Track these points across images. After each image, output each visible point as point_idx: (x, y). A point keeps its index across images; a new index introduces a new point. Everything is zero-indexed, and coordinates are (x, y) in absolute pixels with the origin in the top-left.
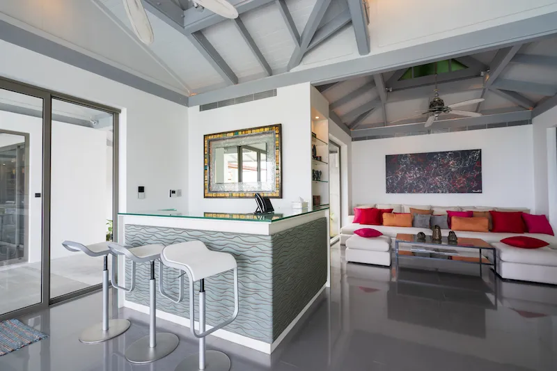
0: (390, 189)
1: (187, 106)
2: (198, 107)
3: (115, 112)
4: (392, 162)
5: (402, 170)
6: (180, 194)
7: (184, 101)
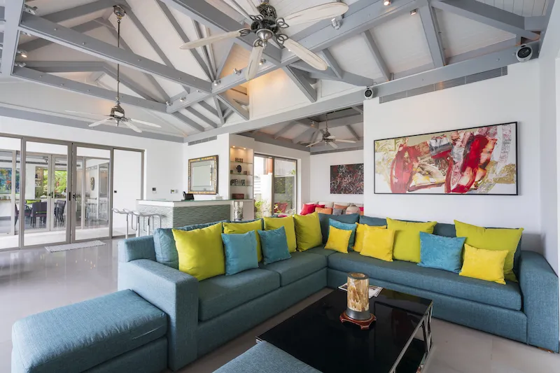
0: (333, 191)
1: (183, 142)
2: (187, 144)
3: (142, 151)
4: (335, 170)
5: (340, 177)
6: (177, 192)
7: (181, 140)
